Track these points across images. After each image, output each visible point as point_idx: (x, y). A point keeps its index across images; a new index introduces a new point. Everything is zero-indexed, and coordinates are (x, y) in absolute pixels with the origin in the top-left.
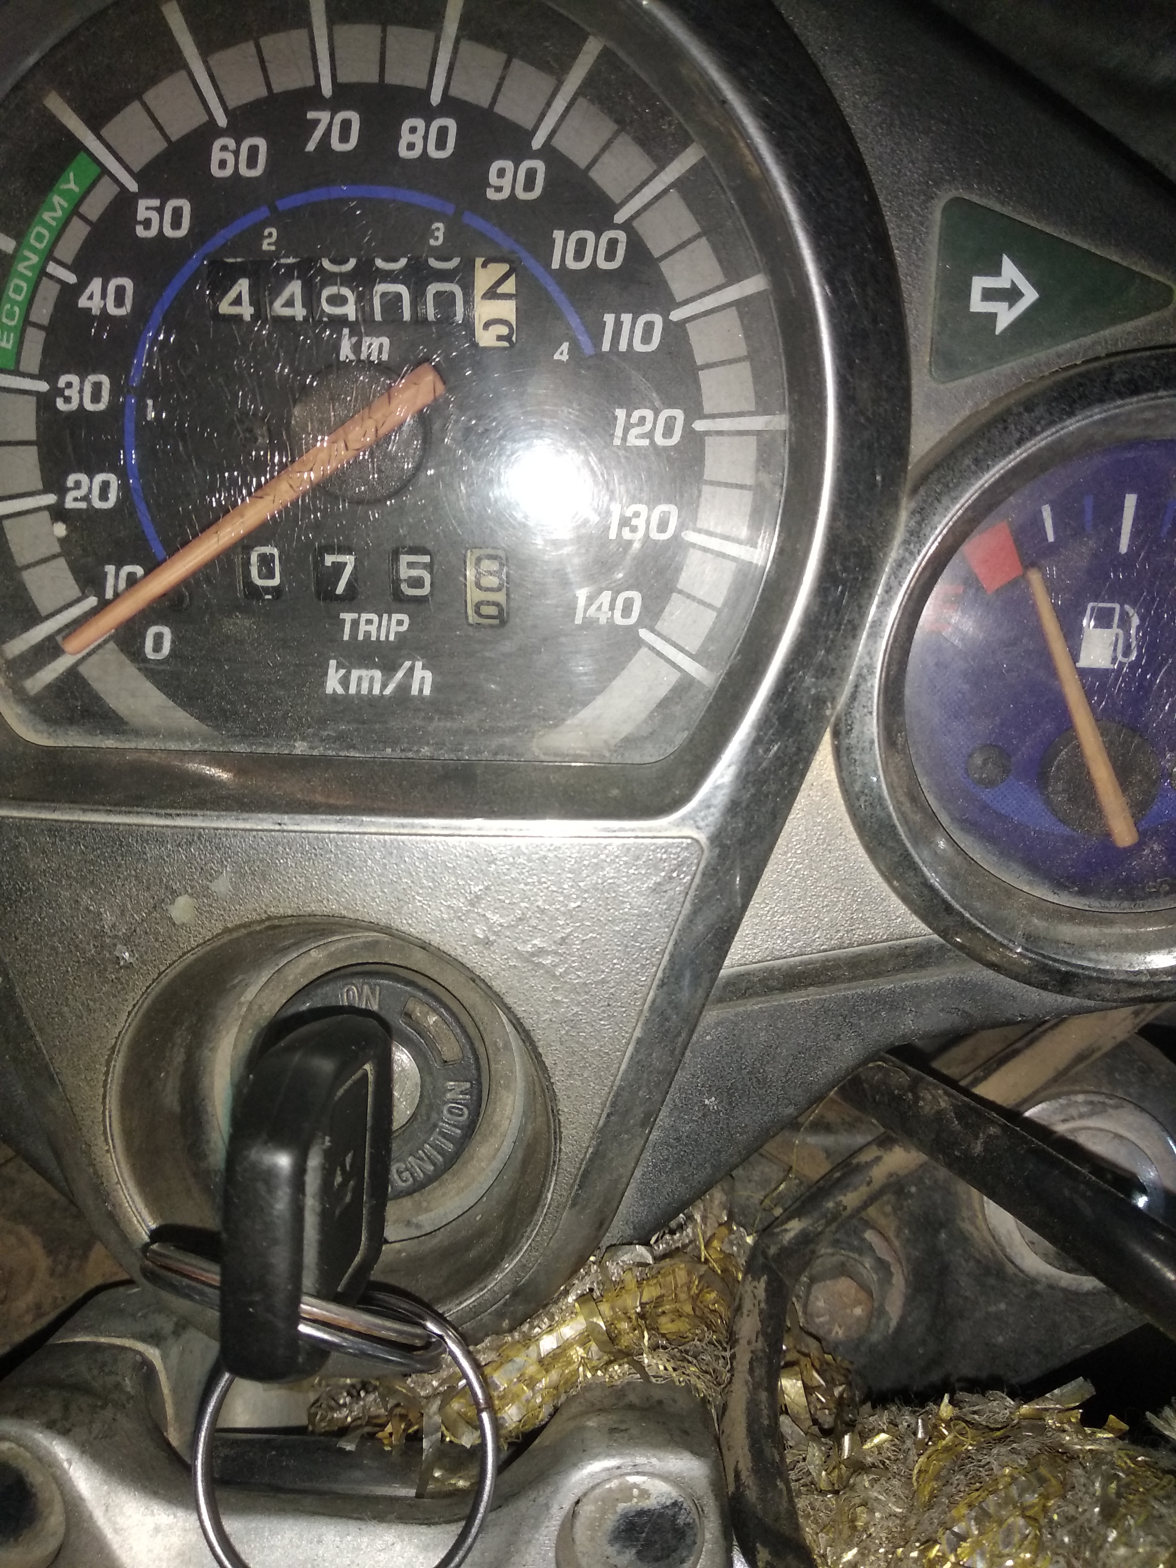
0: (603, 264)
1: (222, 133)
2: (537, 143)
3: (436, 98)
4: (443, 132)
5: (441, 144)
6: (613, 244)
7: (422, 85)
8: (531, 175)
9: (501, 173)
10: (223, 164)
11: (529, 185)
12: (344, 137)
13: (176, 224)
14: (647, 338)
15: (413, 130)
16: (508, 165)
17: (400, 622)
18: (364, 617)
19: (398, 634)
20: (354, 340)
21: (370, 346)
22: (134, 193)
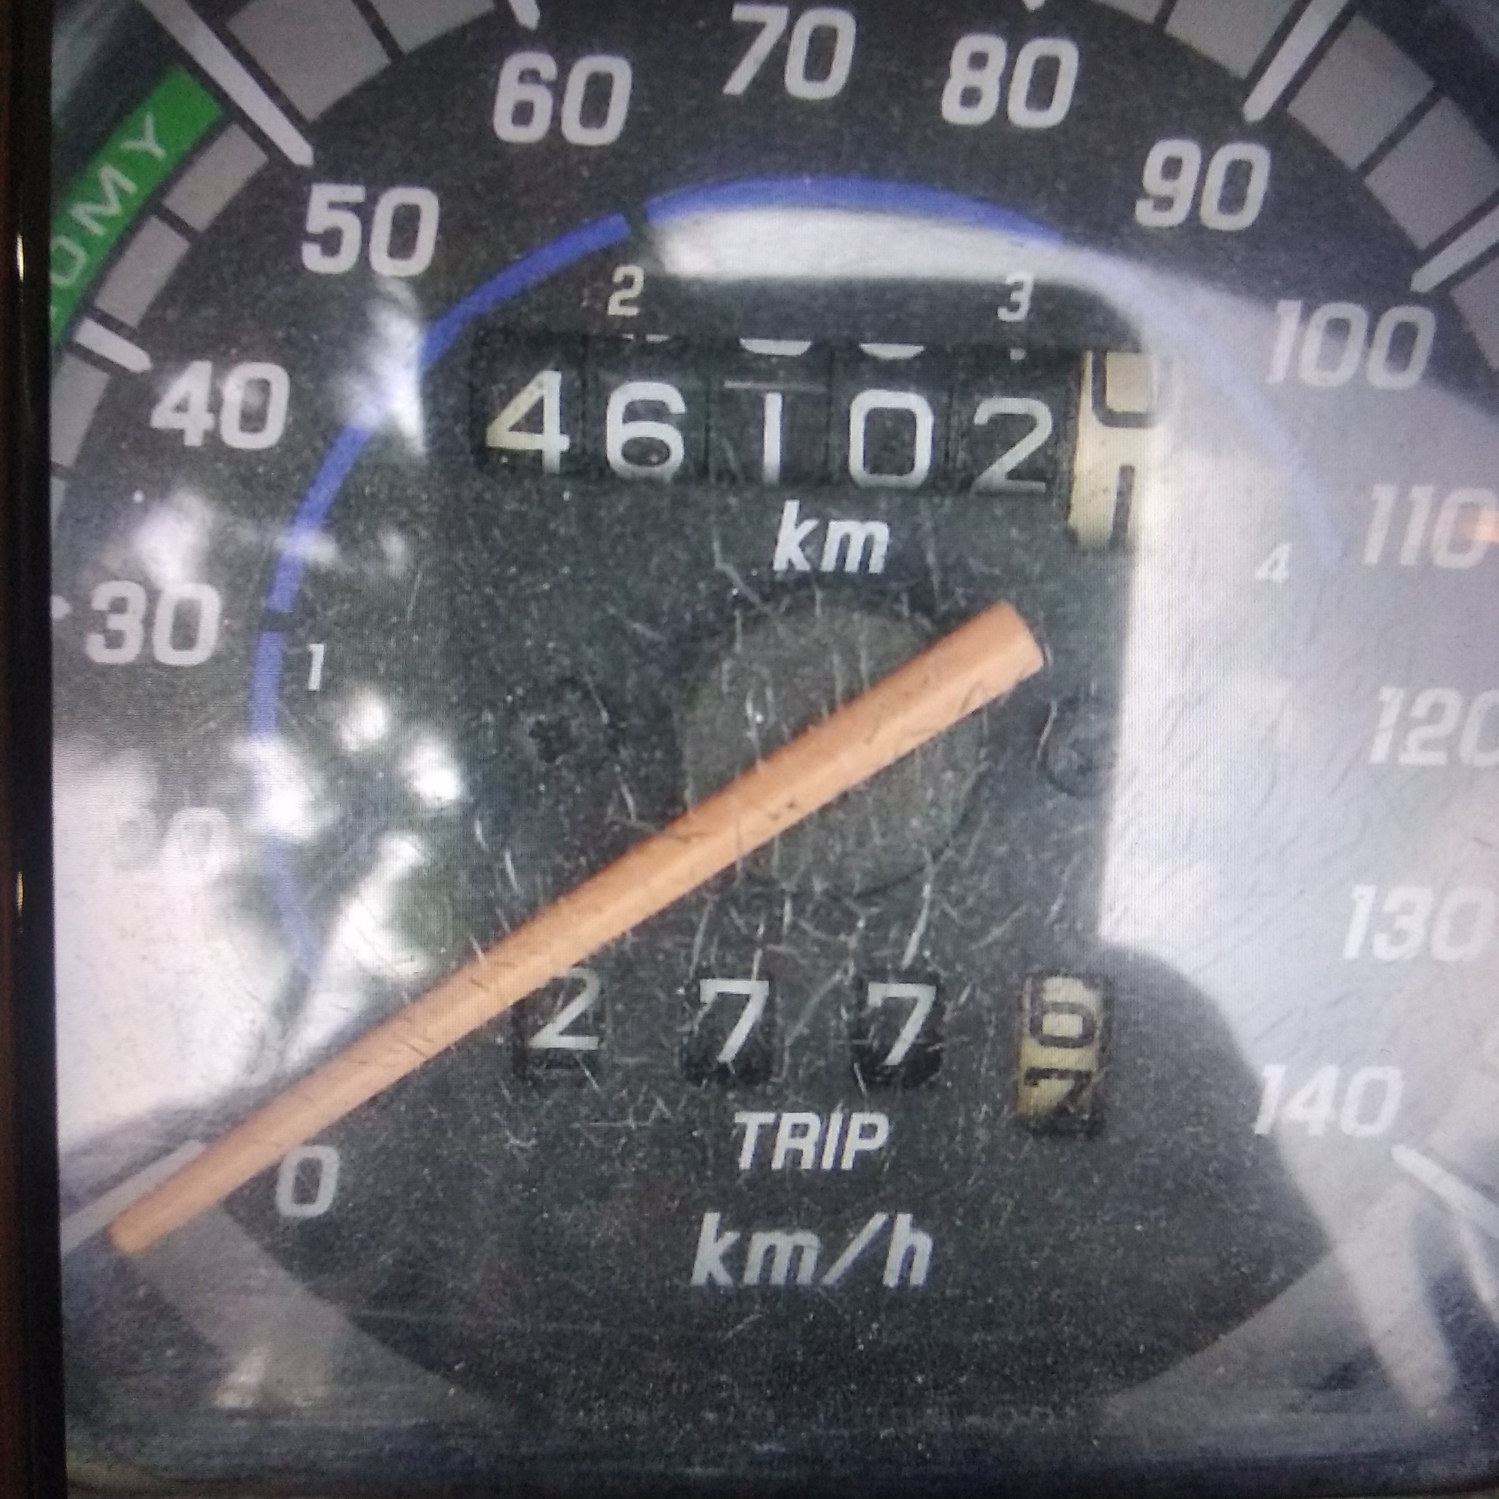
0: (1380, 377)
1: (525, 40)
2: (1256, 106)
4: (1046, 73)
5: (1041, 95)
6: (1405, 335)
8: (1239, 175)
9: (1172, 168)
10: (523, 113)
11: (1233, 198)
12: (817, 68)
13: (402, 244)
14: (1462, 537)
15: (978, 61)
16: (1188, 151)
17: (869, 1131)
18: (789, 1119)
19: (862, 1157)
20: (810, 525)
21: (845, 542)
22: (302, 169)
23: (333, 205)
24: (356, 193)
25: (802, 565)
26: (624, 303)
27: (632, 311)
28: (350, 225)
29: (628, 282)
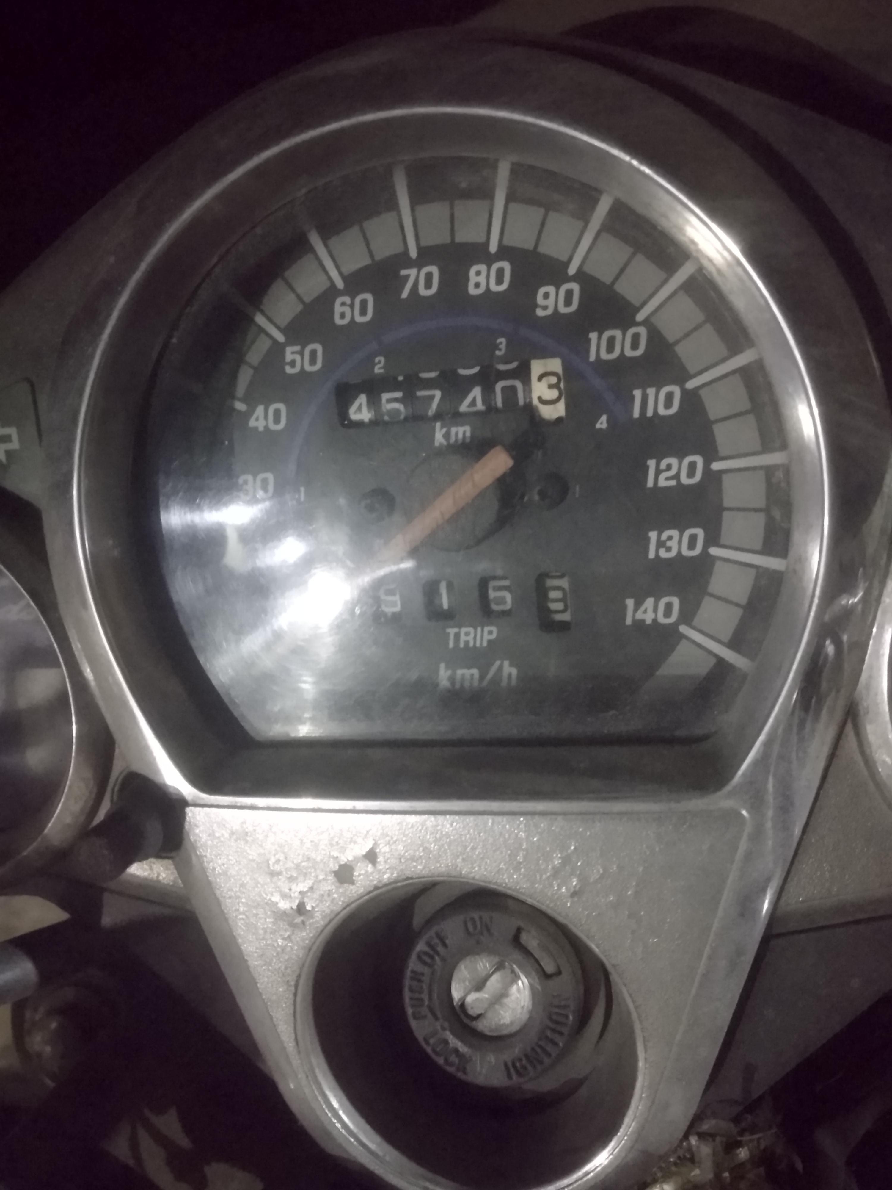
0: (629, 353)
1: (341, 293)
2: (572, 270)
3: (493, 248)
4: (500, 273)
5: (500, 281)
6: (636, 338)
7: (482, 239)
8: (569, 294)
9: (546, 296)
10: (342, 316)
11: (568, 302)
12: (428, 285)
13: (313, 361)
14: (668, 404)
15: (478, 273)
16: (551, 289)
17: (490, 633)
18: (464, 630)
19: (489, 641)
20: (444, 430)
21: (457, 434)
22: (282, 343)
23: (293, 353)
24: (297, 348)
25: (445, 443)
26: (380, 368)
27: (382, 371)
28: (298, 358)
29: (379, 362)
